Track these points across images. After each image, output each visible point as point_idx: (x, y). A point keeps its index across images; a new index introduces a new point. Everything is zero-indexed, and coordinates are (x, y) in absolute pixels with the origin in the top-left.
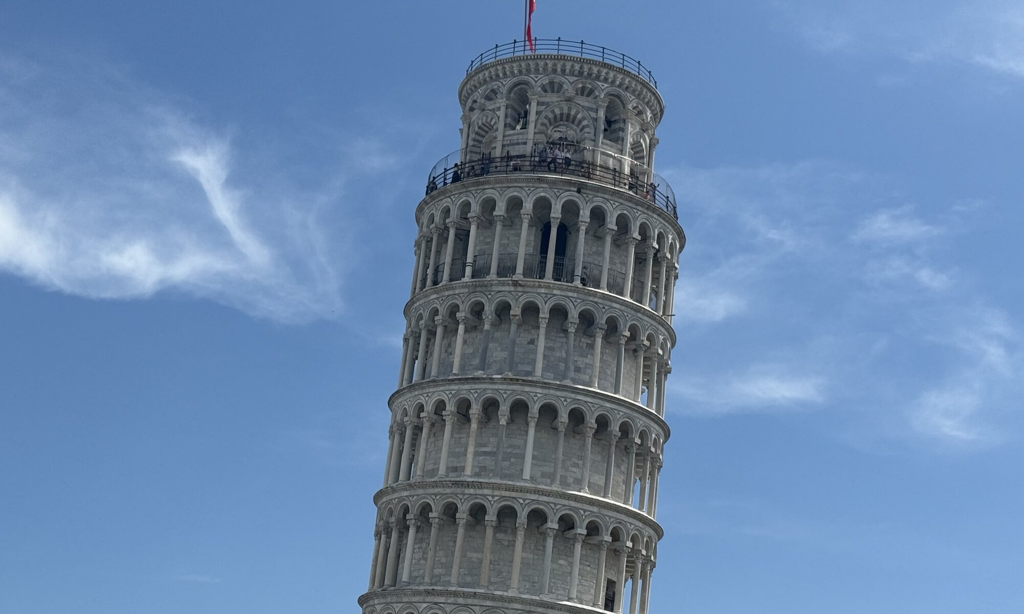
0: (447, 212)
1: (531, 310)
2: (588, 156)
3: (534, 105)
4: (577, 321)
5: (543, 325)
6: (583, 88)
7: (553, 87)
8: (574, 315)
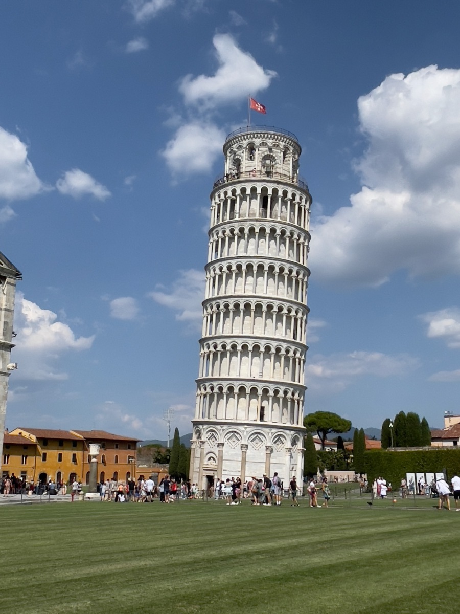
0: (226, 193)
1: (262, 230)
2: (278, 171)
3: (257, 151)
4: (280, 234)
5: (268, 235)
6: (275, 144)
7: (264, 144)
8: (278, 232)
